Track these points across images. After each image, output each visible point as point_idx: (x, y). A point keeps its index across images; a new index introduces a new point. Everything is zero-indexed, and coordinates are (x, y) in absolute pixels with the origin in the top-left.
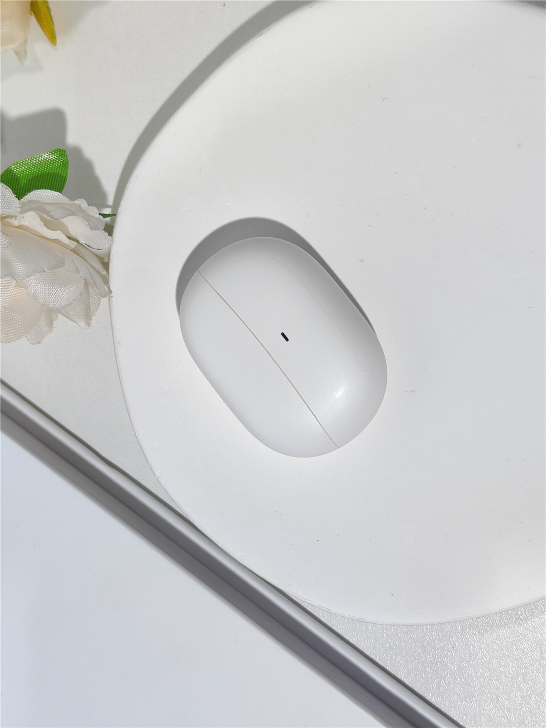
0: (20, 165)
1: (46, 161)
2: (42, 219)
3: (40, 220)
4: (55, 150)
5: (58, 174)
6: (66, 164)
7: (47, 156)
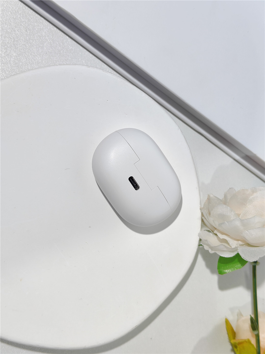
0: (238, 267)
1: (227, 269)
2: (228, 244)
3: (229, 243)
4: (223, 274)
5: (222, 263)
6: (219, 268)
7: (226, 271)
